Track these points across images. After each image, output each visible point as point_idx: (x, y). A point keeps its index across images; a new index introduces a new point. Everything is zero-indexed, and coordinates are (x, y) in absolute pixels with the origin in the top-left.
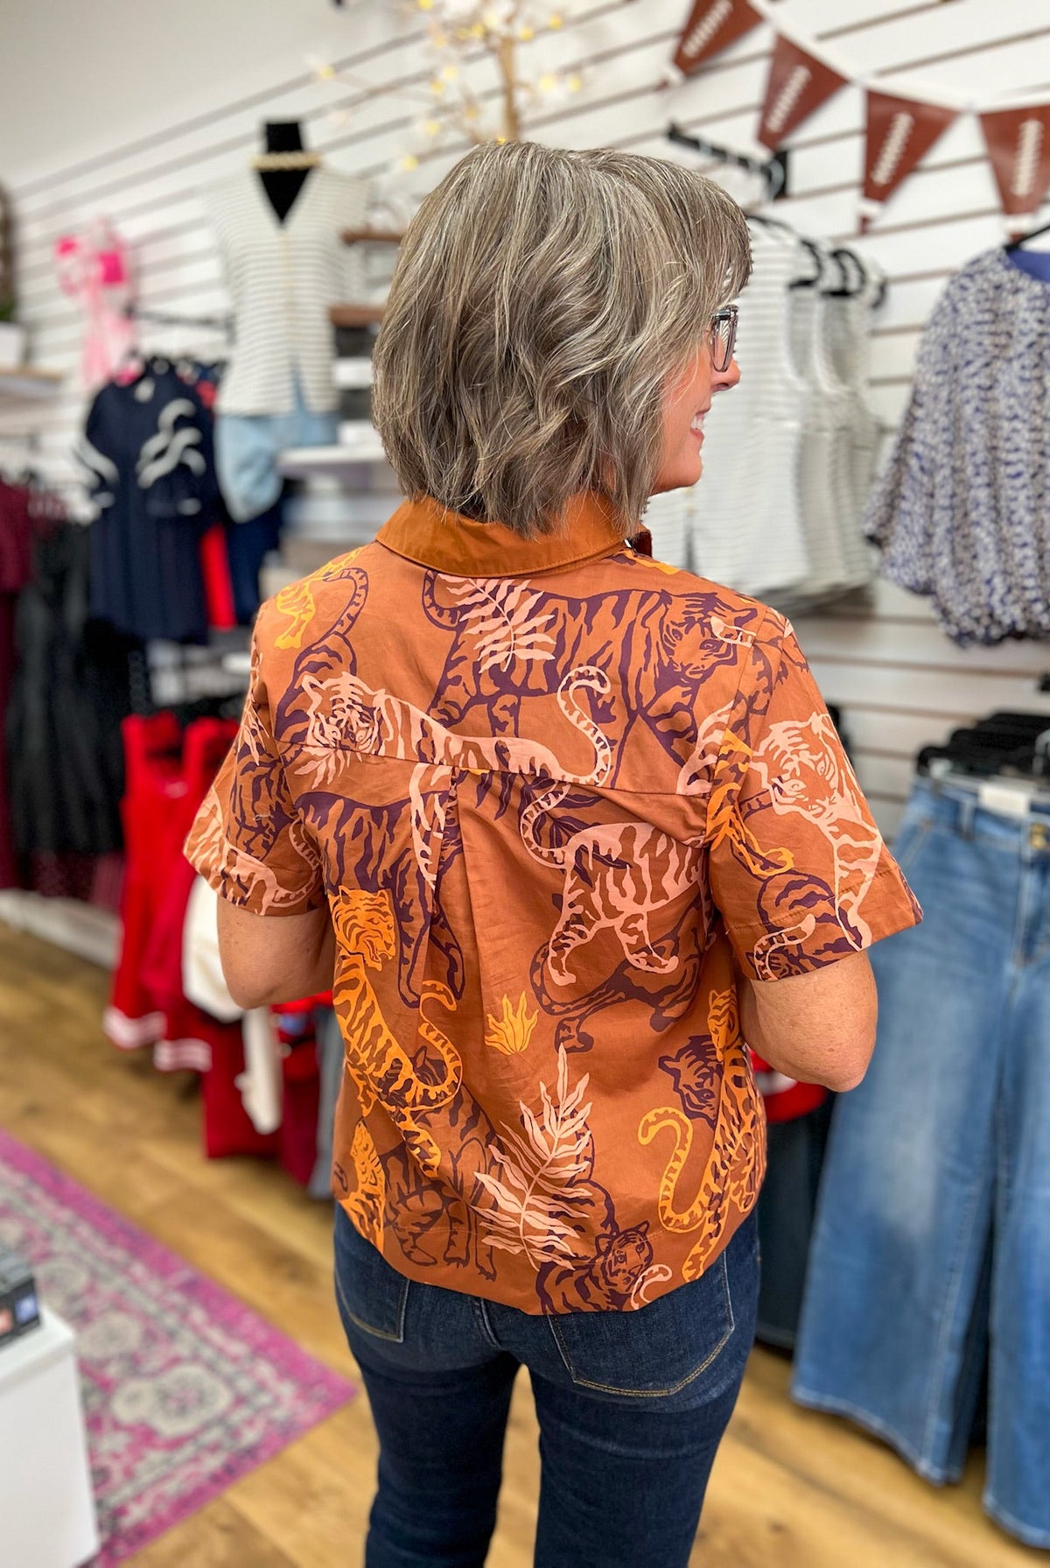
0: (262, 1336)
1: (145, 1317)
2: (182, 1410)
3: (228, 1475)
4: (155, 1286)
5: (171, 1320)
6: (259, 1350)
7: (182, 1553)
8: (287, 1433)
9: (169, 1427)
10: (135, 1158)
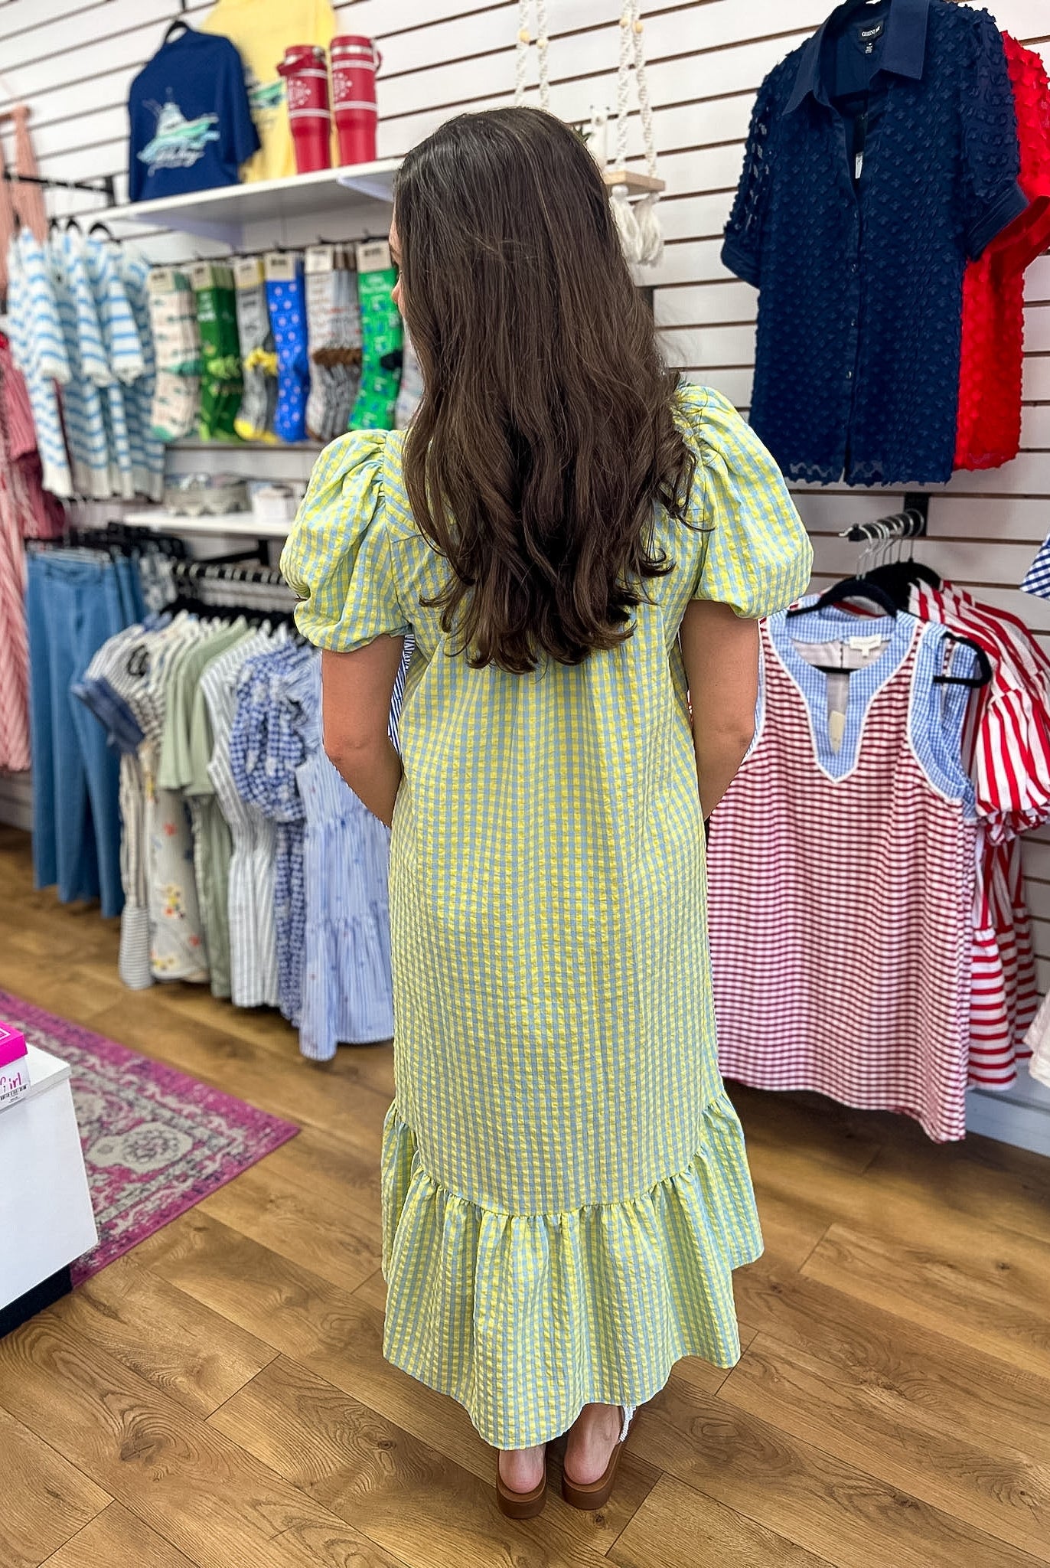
0: (211, 1098)
1: (105, 1093)
2: (151, 1155)
3: (198, 1192)
4: (111, 1072)
5: (130, 1094)
6: (209, 1109)
7: (166, 1248)
8: (244, 1162)
9: (141, 1167)
10: (74, 978)
